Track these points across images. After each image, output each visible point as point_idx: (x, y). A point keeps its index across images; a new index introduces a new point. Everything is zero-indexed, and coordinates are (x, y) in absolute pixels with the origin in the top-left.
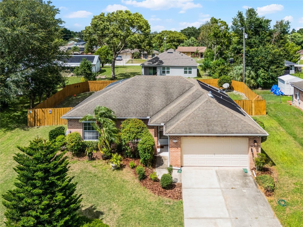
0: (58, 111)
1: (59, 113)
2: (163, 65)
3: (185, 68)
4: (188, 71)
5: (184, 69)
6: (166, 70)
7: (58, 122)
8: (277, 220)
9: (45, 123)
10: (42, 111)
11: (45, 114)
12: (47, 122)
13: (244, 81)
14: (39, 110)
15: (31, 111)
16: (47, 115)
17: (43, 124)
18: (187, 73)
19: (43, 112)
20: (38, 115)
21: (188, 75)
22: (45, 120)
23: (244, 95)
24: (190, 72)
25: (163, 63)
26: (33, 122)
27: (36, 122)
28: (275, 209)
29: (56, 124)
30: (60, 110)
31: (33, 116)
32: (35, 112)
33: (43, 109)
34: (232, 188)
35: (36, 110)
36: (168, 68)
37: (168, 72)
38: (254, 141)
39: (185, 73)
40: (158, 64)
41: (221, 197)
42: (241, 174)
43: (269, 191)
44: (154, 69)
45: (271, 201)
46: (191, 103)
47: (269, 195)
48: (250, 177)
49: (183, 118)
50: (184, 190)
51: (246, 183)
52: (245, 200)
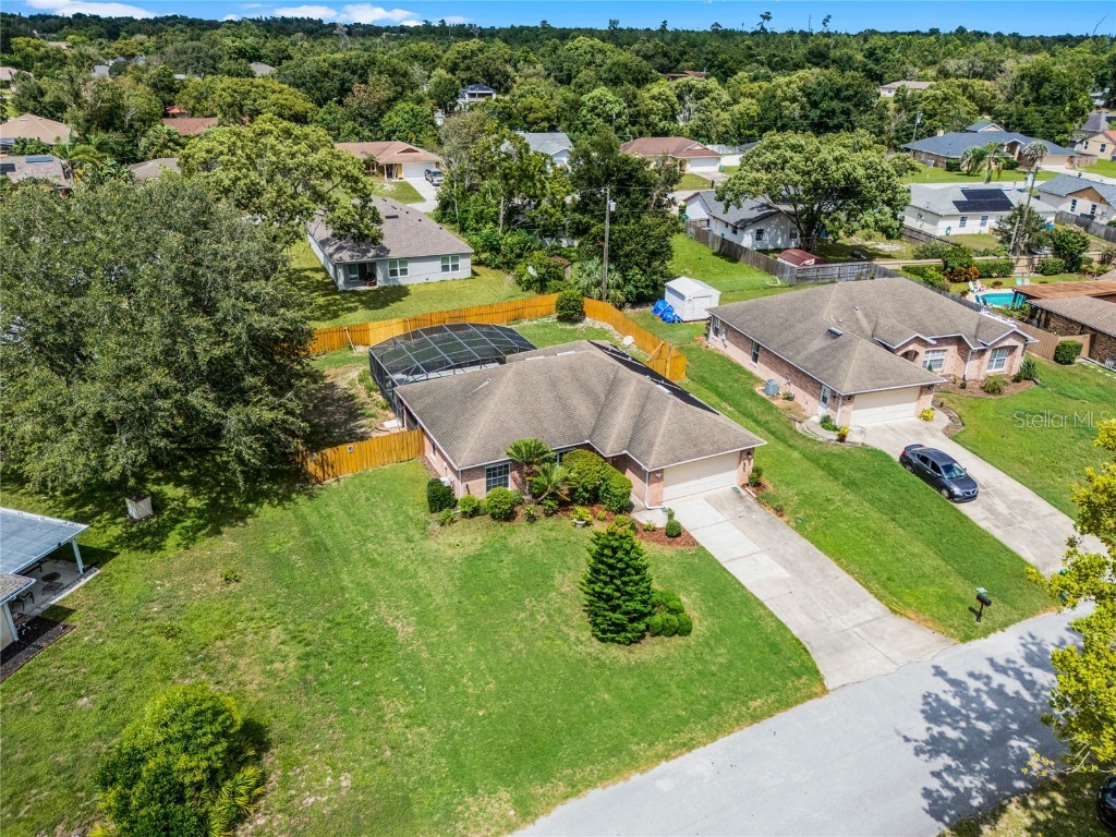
0: (368, 446)
1: (368, 449)
2: (392, 255)
3: (444, 258)
4: (450, 265)
5: (440, 262)
6: (398, 268)
7: (369, 463)
8: (805, 540)
9: (343, 471)
10: (335, 450)
11: (341, 455)
12: (346, 469)
13: (604, 297)
14: (328, 450)
15: (316, 455)
16: (345, 456)
17: (339, 472)
18: (448, 270)
19: (335, 453)
20: (327, 457)
21: (450, 275)
22: (342, 465)
23: (612, 328)
24: (455, 267)
25: (388, 251)
26: (322, 473)
27: (326, 469)
28: (796, 529)
31: (321, 462)
32: (322, 455)
33: (336, 448)
34: (740, 517)
35: (324, 451)
36: (405, 261)
37: (404, 272)
38: (748, 453)
39: (443, 270)
40: (377, 256)
41: (737, 531)
42: (735, 496)
43: (779, 511)
44: (362, 266)
45: (788, 522)
46: (643, 407)
47: (781, 516)
48: (748, 498)
49: (658, 440)
50: (692, 533)
51: (748, 507)
52: (763, 527)
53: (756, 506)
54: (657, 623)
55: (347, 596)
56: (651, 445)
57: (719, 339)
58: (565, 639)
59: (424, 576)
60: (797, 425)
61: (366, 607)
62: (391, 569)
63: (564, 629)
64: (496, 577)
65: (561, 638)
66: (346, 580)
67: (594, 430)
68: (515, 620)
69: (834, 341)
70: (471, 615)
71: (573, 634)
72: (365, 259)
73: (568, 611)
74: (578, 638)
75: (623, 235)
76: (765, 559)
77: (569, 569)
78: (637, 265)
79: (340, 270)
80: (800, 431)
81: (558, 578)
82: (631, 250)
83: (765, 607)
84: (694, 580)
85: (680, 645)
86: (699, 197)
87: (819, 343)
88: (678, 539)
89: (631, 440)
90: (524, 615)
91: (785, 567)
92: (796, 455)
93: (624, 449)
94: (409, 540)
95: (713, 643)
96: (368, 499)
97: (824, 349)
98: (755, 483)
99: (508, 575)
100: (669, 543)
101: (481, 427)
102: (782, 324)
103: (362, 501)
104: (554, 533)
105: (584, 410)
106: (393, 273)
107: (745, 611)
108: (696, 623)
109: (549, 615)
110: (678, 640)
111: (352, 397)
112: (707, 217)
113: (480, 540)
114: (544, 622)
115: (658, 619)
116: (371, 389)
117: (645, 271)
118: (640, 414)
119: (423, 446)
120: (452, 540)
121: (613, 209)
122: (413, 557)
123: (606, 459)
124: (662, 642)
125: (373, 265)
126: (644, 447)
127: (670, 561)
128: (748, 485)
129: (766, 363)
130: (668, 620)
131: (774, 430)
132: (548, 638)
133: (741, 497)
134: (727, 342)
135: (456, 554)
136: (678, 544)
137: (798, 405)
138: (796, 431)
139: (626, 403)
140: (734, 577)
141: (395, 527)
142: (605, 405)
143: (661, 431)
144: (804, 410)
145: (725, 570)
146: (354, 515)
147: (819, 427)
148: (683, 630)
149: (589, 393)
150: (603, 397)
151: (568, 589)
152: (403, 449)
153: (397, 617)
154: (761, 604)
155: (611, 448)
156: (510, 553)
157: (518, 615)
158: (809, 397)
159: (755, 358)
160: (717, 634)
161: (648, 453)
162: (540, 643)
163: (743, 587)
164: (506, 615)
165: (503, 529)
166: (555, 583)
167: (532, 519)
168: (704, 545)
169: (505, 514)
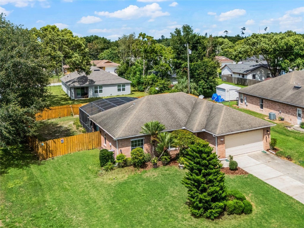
0: (71, 139)
1: (72, 141)
2: (96, 84)
3: (119, 85)
4: (121, 88)
5: (117, 87)
6: (98, 90)
7: (71, 150)
9: (57, 154)
10: (54, 141)
11: (57, 144)
12: (59, 153)
13: (189, 92)
14: (50, 141)
15: (43, 144)
16: (59, 145)
17: (55, 155)
18: (121, 91)
19: (54, 143)
20: (50, 147)
21: (121, 93)
22: (57, 150)
24: (124, 90)
25: (94, 82)
26: (46, 155)
27: (48, 153)
28: (300, 165)
29: (70, 152)
30: (73, 138)
31: (46, 147)
32: (47, 144)
33: (55, 140)
34: (269, 162)
35: (48, 142)
36: (101, 86)
37: (101, 91)
38: (267, 130)
39: (118, 91)
40: (89, 84)
41: (269, 167)
42: (264, 154)
43: (289, 158)
44: (83, 88)
45: (295, 163)
46: (211, 112)
47: (291, 160)
48: (271, 154)
49: (220, 123)
50: (243, 169)
51: (272, 158)
52: (282, 165)
53: (276, 157)
54: (230, 204)
55: (46, 204)
56: (217, 125)
57: (243, 103)
58: (176, 219)
59: (93, 194)
60: (289, 129)
61: (56, 209)
62: (75, 192)
63: (175, 213)
64: (135, 191)
65: (173, 218)
66: (48, 197)
67: (187, 123)
68: (145, 211)
69: (298, 90)
70: (119, 209)
71: (180, 216)
72: (84, 85)
73: (177, 205)
74: (183, 218)
75: (195, 66)
76: (287, 178)
77: (177, 185)
78: (203, 78)
79: (72, 90)
80: (290, 130)
81: (170, 190)
82: (200, 72)
83: (294, 200)
84: (249, 188)
85: (246, 219)
86: (226, 67)
87: (291, 92)
88: (237, 171)
89: (206, 125)
90: (150, 208)
91: (300, 181)
92: (291, 138)
93: (203, 129)
94: (87, 179)
95: (267, 217)
96: (68, 164)
97: (294, 94)
98: (273, 146)
99: (142, 190)
100: (232, 173)
101: (129, 121)
102: (272, 89)
103: (65, 165)
104: (168, 172)
105: (181, 115)
106: (96, 92)
107: (282, 201)
108: (254, 208)
109: (166, 207)
110: (244, 217)
111: (69, 130)
112: (230, 73)
113: (127, 176)
114: (162, 210)
115: (231, 202)
116: (79, 126)
117: (206, 82)
118: (210, 115)
119: (100, 141)
120: (111, 177)
121: (190, 53)
122: (88, 186)
123: (194, 134)
124: (235, 218)
125: (87, 88)
126: (213, 126)
127: (234, 181)
128: (270, 149)
129: (267, 107)
130: (237, 203)
131: (277, 131)
132: (165, 218)
133: (268, 154)
134: (247, 104)
135: (113, 183)
136: (237, 173)
137: (287, 122)
138: (288, 130)
139: (202, 110)
140: (271, 186)
141: (81, 174)
142: (191, 113)
143: (221, 119)
144: (291, 124)
145: (266, 183)
146: (59, 171)
147: (300, 128)
148: (246, 210)
149: (184, 108)
150: (190, 110)
151: (176, 194)
152: (90, 142)
153: (74, 214)
154: (291, 198)
155: (196, 127)
156: (143, 180)
157: (146, 208)
158: (292, 117)
159: (262, 107)
160: (268, 212)
161: (216, 128)
162: (160, 221)
163: (278, 190)
164: (140, 208)
165: (139, 171)
166: (169, 191)
167: (155, 166)
168: (251, 173)
169: (141, 164)
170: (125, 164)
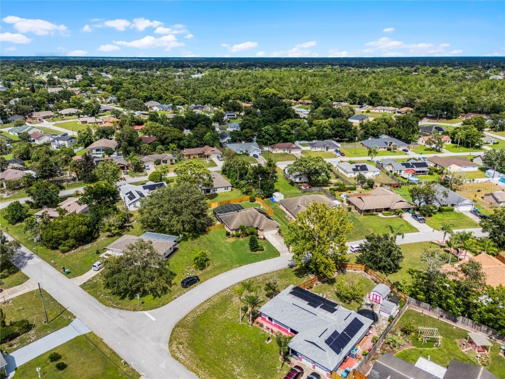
2: (213, 187)
3: (225, 187)
13: (260, 197)
21: (226, 191)
24: (228, 189)
37: (217, 190)
41: (274, 239)
43: (281, 236)
44: (207, 190)
52: (279, 238)
56: (262, 225)
57: (281, 206)
58: (246, 251)
59: (226, 244)
61: (219, 248)
62: (222, 244)
64: (237, 244)
66: (215, 245)
67: (253, 223)
70: (233, 249)
73: (247, 248)
75: (263, 184)
81: (246, 244)
82: (265, 187)
84: (266, 244)
88: (265, 240)
89: (259, 225)
90: (241, 249)
94: (224, 240)
97: (296, 209)
98: (279, 232)
101: (235, 223)
102: (292, 203)
103: (215, 235)
104: (245, 239)
105: (251, 220)
106: (214, 191)
108: (265, 250)
109: (244, 249)
111: (211, 218)
113: (234, 240)
116: (214, 217)
117: (268, 191)
118: (261, 220)
119: (225, 226)
124: (259, 251)
125: (210, 189)
127: (263, 242)
130: (261, 249)
133: (277, 234)
135: (231, 242)
137: (292, 219)
139: (258, 218)
141: (221, 238)
142: (255, 219)
143: (264, 223)
145: (271, 244)
148: (263, 250)
152: (221, 227)
153: (223, 249)
155: (255, 226)
156: (239, 242)
159: (287, 210)
160: (268, 251)
162: (243, 252)
163: (273, 246)
164: (238, 249)
167: (242, 237)
169: (238, 236)
170: (233, 236)
